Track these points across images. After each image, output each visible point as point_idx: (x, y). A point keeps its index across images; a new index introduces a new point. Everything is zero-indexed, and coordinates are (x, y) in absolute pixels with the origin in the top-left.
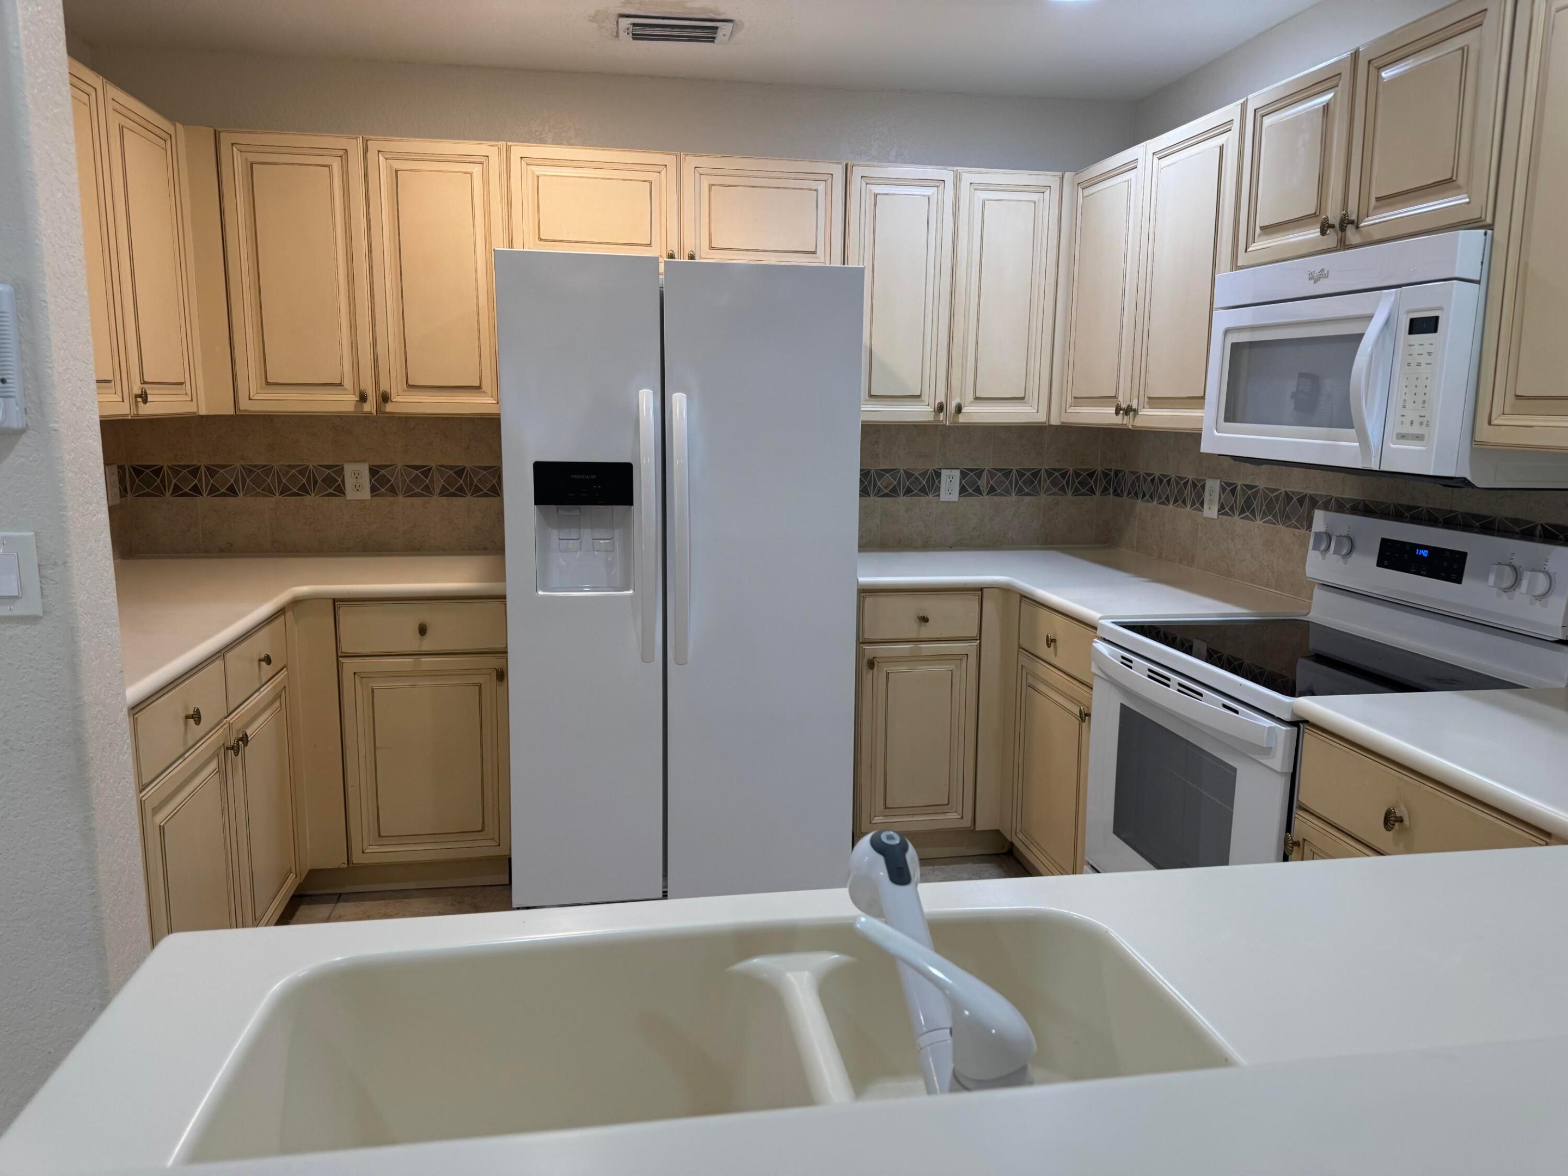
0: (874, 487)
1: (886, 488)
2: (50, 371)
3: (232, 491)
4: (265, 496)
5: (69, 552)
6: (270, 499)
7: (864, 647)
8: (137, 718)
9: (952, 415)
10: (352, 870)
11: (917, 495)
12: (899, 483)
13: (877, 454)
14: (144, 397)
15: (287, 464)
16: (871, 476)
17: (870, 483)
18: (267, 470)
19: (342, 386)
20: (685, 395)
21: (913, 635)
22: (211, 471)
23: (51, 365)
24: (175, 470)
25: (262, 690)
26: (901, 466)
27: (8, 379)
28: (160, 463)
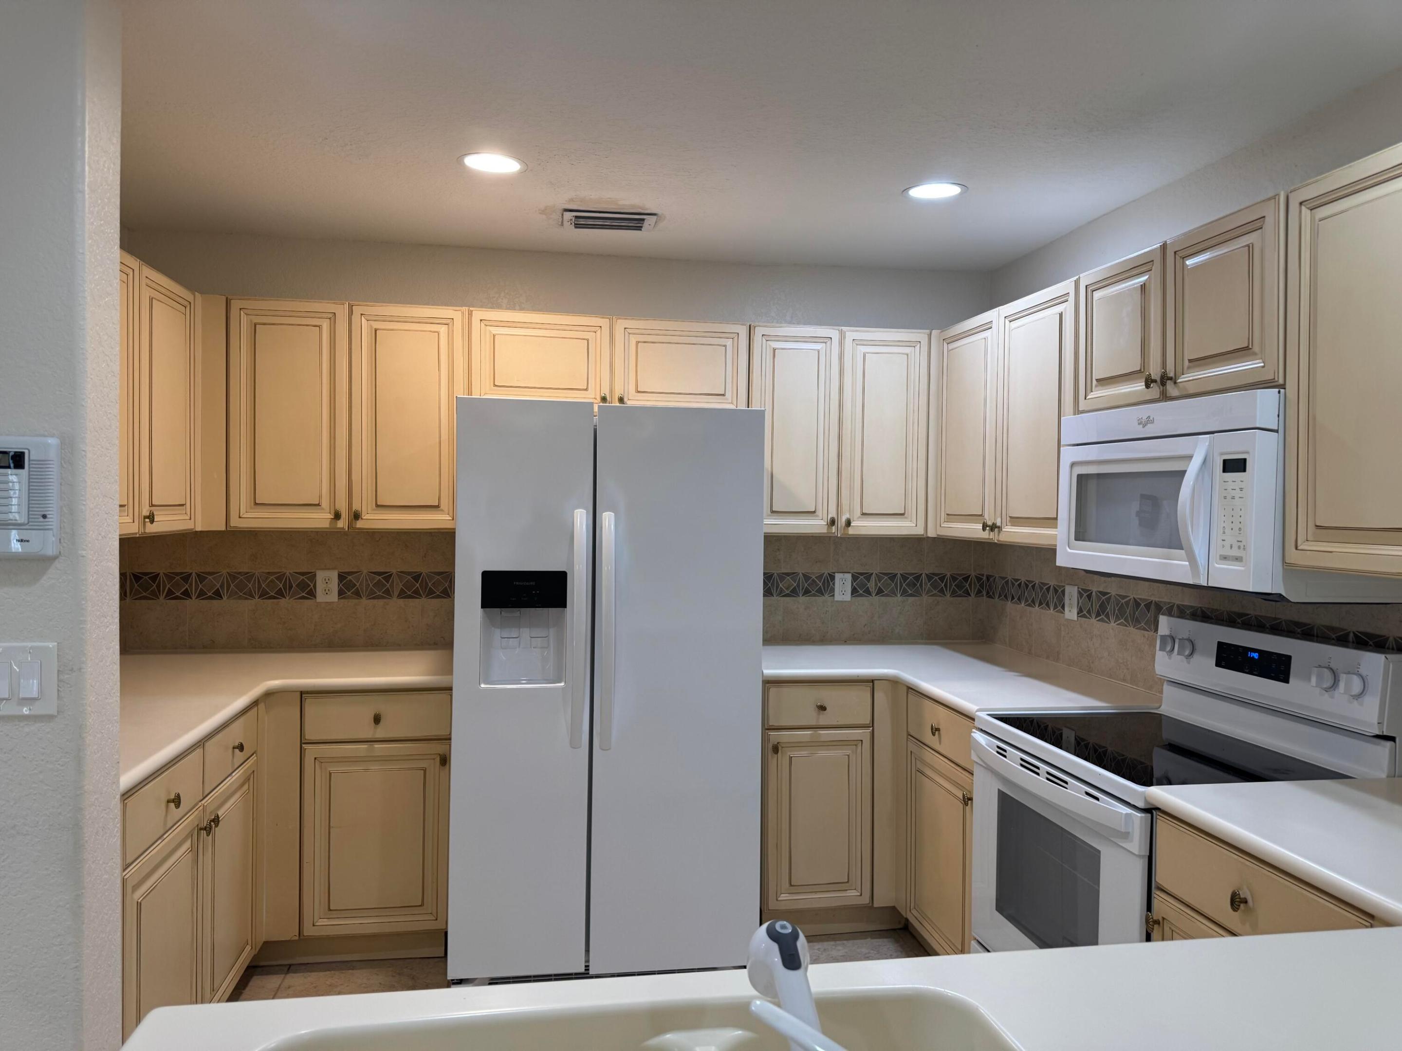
0: (777, 588)
1: (787, 589)
2: (83, 507)
3: (218, 595)
4: (246, 599)
5: (85, 659)
6: (250, 601)
7: (769, 733)
8: (126, 803)
9: (843, 528)
10: (303, 941)
11: (814, 595)
12: (798, 585)
13: (779, 560)
14: (151, 518)
15: (267, 571)
16: (774, 578)
17: (773, 584)
18: (249, 576)
19: (320, 506)
20: (613, 514)
21: (813, 723)
22: (201, 577)
23: (84, 503)
24: (170, 577)
25: (234, 774)
26: (800, 570)
27: (48, 514)
28: (157, 571)
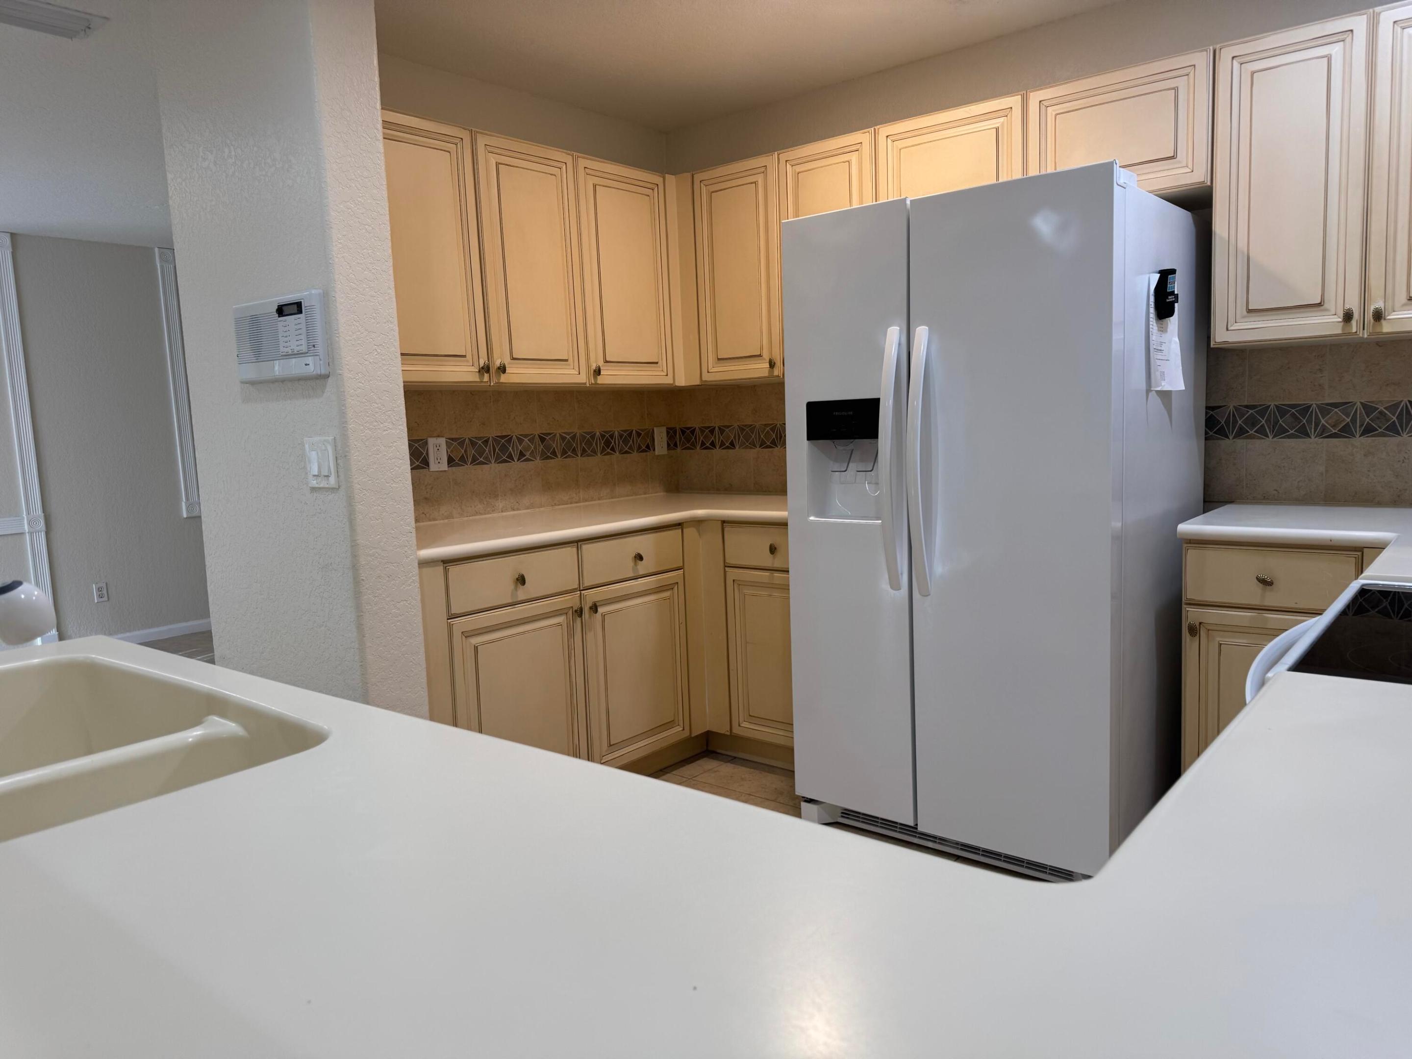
0: (1317, 425)
1: (1334, 426)
3: (732, 445)
4: (751, 448)
6: (754, 450)
7: (1187, 609)
8: (449, 569)
9: (1371, 324)
10: (733, 739)
11: (1382, 435)
12: (1354, 420)
13: (1320, 385)
15: (764, 423)
16: (1312, 412)
17: (1309, 421)
18: (752, 428)
20: (927, 328)
21: (1255, 601)
22: (721, 431)
25: (639, 579)
26: (1357, 399)
28: (694, 425)
